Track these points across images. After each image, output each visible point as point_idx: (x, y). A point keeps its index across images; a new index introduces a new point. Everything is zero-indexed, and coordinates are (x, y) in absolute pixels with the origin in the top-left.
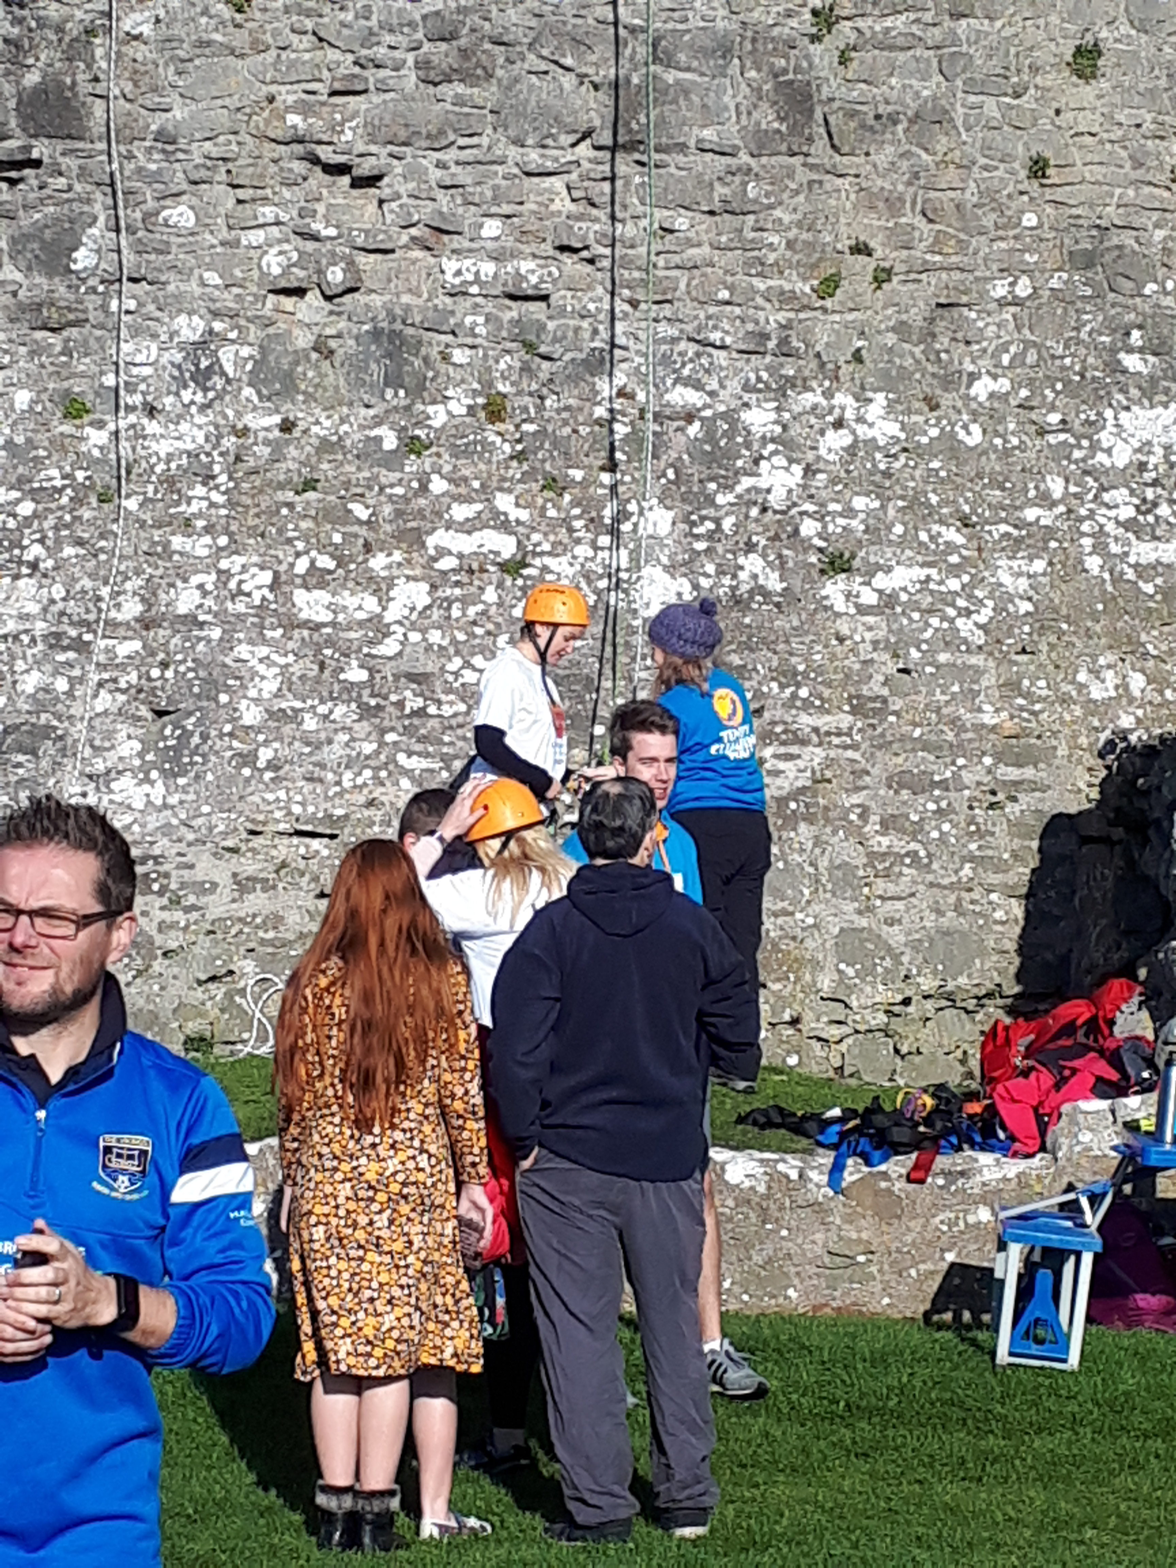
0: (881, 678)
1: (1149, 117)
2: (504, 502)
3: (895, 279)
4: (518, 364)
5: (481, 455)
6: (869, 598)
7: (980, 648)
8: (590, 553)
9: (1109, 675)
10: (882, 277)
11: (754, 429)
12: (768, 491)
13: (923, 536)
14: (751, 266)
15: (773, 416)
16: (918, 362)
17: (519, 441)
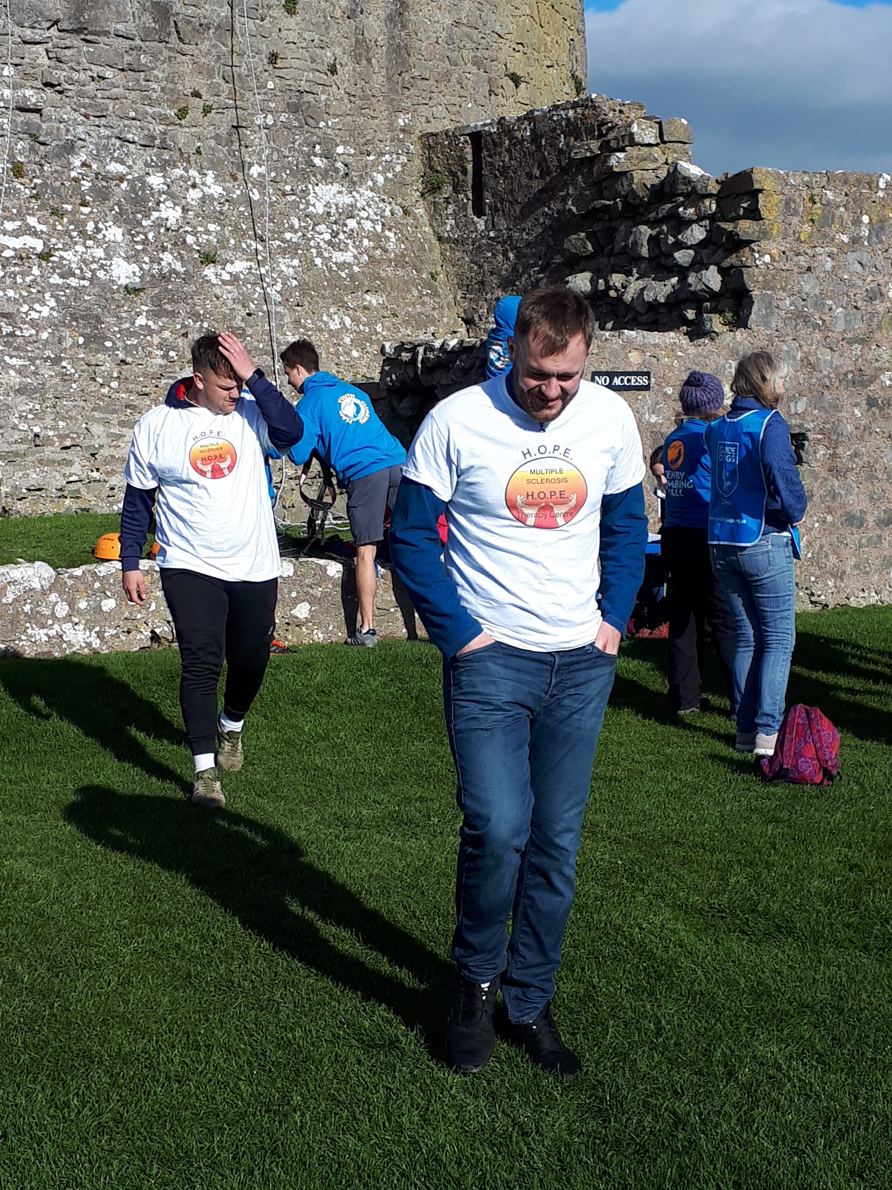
0: (240, 318)
1: (317, 37)
2: (32, 221)
3: (213, 111)
4: (28, 146)
5: (14, 196)
6: (226, 277)
7: (280, 303)
8: (84, 250)
9: (336, 317)
10: (207, 110)
11: (154, 187)
12: (167, 219)
13: (244, 246)
14: (144, 100)
15: (162, 180)
16: (225, 155)
17: (34, 188)
